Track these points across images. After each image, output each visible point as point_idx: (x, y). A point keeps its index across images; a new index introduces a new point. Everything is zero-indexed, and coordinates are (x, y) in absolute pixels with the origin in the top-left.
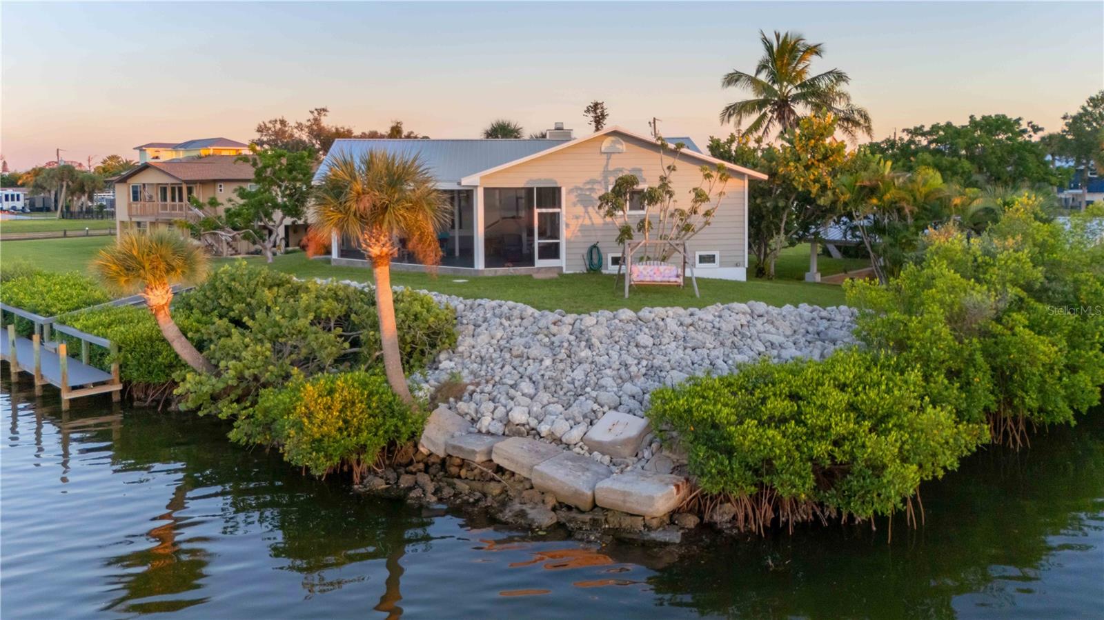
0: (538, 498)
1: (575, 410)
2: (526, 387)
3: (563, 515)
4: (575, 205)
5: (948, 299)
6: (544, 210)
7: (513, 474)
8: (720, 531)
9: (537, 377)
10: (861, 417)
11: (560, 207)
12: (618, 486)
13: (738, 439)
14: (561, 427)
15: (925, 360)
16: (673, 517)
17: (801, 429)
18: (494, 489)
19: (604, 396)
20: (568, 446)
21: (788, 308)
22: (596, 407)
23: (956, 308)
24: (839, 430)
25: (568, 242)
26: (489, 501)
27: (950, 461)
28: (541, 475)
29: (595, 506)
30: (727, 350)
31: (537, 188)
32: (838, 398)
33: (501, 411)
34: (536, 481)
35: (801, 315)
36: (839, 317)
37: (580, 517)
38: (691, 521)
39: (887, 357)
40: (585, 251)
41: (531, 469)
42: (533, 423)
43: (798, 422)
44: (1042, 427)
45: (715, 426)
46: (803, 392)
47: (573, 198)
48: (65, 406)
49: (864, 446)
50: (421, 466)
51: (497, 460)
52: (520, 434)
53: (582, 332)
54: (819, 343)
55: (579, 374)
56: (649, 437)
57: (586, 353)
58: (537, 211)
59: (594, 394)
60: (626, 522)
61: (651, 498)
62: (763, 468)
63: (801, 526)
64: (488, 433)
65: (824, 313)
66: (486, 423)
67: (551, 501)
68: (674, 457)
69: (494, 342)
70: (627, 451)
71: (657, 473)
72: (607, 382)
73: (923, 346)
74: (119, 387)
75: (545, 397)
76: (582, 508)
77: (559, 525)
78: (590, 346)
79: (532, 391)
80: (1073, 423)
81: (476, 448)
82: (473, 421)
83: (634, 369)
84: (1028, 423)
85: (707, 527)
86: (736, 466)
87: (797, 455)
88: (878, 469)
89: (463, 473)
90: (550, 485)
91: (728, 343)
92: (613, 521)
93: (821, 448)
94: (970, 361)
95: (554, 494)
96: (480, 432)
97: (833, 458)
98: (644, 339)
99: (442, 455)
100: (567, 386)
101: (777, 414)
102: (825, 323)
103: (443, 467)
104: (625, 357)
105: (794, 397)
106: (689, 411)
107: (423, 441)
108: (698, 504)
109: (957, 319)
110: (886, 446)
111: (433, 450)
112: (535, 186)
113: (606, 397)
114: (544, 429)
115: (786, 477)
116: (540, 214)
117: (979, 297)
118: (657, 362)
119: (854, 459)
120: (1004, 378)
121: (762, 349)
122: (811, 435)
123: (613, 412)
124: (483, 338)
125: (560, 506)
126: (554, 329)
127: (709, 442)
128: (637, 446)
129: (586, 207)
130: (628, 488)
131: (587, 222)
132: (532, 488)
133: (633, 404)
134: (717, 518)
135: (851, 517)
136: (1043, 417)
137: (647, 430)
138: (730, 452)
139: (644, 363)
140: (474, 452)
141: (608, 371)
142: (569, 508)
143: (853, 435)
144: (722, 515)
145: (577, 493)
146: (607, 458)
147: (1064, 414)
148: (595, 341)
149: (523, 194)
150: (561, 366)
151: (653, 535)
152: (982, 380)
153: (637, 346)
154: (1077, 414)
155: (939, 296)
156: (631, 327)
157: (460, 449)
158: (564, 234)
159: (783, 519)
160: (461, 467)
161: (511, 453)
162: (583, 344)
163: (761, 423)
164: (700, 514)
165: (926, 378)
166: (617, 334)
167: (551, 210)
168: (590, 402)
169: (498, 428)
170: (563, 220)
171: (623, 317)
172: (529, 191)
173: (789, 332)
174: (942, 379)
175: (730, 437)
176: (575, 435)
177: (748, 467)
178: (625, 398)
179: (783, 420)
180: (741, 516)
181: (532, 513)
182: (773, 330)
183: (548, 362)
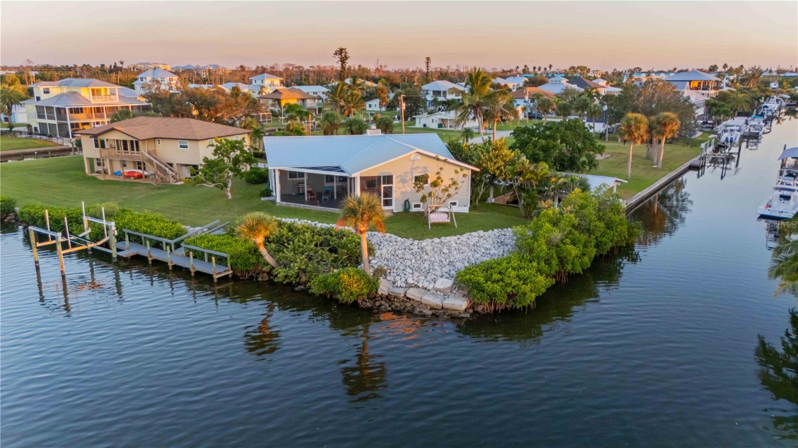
0: (425, 307)
1: (428, 278)
2: (409, 270)
3: (434, 311)
4: (399, 183)
5: (547, 235)
6: (386, 185)
7: (413, 300)
8: (480, 313)
9: (411, 266)
10: (520, 280)
11: (392, 183)
12: (450, 302)
13: (486, 288)
14: (426, 284)
15: (538, 257)
16: (466, 310)
17: (503, 284)
18: (409, 305)
19: (437, 273)
20: (429, 290)
21: (490, 231)
22: (435, 277)
23: (549, 239)
24: (514, 284)
25: (396, 199)
26: (409, 308)
27: (543, 290)
28: (425, 300)
29: (443, 308)
30: (473, 253)
31: (383, 176)
32: (513, 274)
33: (403, 280)
34: (423, 301)
35: (495, 234)
36: (508, 234)
37: (440, 311)
38: (471, 311)
39: (527, 257)
40: (403, 203)
41: (421, 298)
42: (416, 283)
43: (503, 281)
44: (573, 274)
45: (478, 283)
46: (503, 271)
47: (398, 180)
48: (215, 281)
49: (521, 288)
50: (380, 298)
51: (408, 296)
52: (412, 287)
53: (422, 248)
54: (502, 247)
55: (426, 265)
56: (454, 286)
57: (426, 257)
58: (383, 186)
59: (434, 272)
60: (453, 312)
61: (461, 305)
62: (492, 296)
63: (502, 310)
64: (401, 287)
65: (503, 233)
66: (399, 284)
67: (429, 307)
68: (463, 292)
69: (389, 252)
70: (448, 291)
71: (459, 297)
72: (437, 267)
73: (538, 252)
74: (231, 272)
75: (416, 274)
76: (438, 308)
77: (433, 314)
78: (427, 254)
79: (411, 272)
80: (582, 273)
81: (401, 292)
82: (394, 283)
83: (444, 262)
84: (569, 273)
85: (475, 312)
86: (485, 295)
87: (503, 292)
88: (524, 294)
89: (396, 300)
90: (427, 303)
91: (473, 250)
92: (449, 312)
93: (509, 289)
94: (552, 256)
95: (429, 305)
96: (397, 286)
97: (512, 292)
98: (446, 251)
99: (387, 294)
100: (424, 270)
101: (496, 279)
102: (503, 237)
103: (388, 298)
104: (440, 258)
105: (500, 273)
106: (470, 279)
107: (379, 290)
108: (473, 306)
109: (549, 243)
110: (527, 288)
111: (383, 293)
112: (382, 175)
113: (438, 273)
114: (420, 285)
115: (499, 297)
116: (384, 187)
117: (557, 235)
118: (452, 260)
119: (518, 292)
120: (562, 260)
121: (484, 251)
122: (506, 285)
123: (440, 278)
124: (384, 251)
125: (431, 309)
126: (412, 247)
127: (476, 288)
128: (451, 289)
129: (403, 184)
130: (452, 303)
131: (404, 190)
132: (421, 304)
133: (447, 275)
134: (478, 309)
135: (516, 307)
136: (573, 271)
137: (454, 283)
138: (483, 291)
139: (448, 260)
140: (400, 294)
141: (436, 264)
142: (435, 309)
143: (518, 285)
144: (480, 309)
145: (437, 305)
146: (442, 294)
147: (579, 270)
148: (429, 252)
149: (377, 179)
150: (419, 262)
151: (462, 315)
152: (555, 262)
153: (443, 253)
154: (583, 270)
155: (544, 234)
156: (439, 245)
157: (395, 293)
158: (394, 195)
159: (497, 308)
160: (394, 298)
161: (412, 293)
162: (424, 253)
163: (493, 282)
164: (473, 308)
165: (538, 264)
166: (436, 249)
167: (388, 185)
168: (433, 275)
169: (403, 285)
170: (394, 189)
171: (436, 242)
172: (379, 177)
173: (492, 243)
174: (543, 264)
175: (484, 287)
176: (431, 287)
177: (489, 295)
178: (444, 273)
179: (498, 281)
180: (486, 309)
181: (424, 311)
182: (487, 243)
183: (414, 261)
